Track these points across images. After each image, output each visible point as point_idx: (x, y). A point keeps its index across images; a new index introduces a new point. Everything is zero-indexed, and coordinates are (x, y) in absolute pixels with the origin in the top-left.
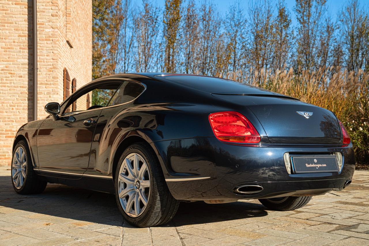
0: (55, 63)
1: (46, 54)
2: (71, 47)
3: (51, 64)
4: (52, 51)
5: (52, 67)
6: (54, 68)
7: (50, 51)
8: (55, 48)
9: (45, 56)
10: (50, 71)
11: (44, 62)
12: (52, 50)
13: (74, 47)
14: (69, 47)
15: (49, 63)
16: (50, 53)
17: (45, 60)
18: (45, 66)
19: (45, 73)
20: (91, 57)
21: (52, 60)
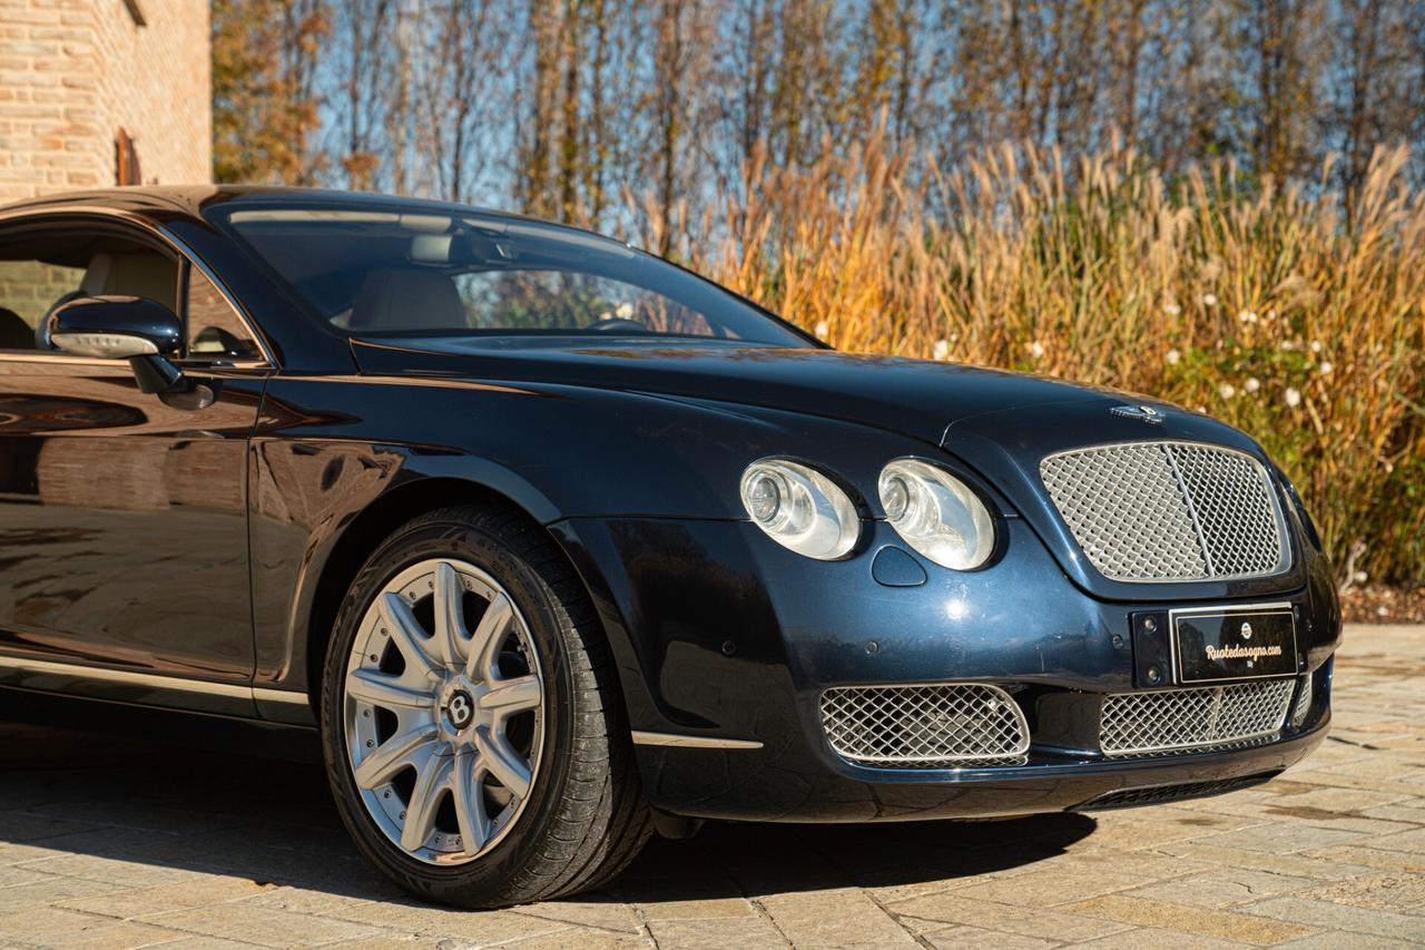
0: (81, 105)
1: (31, 61)
2: (139, 20)
3: (61, 108)
4: (60, 44)
5: (63, 123)
6: (76, 129)
7: (51, 43)
8: (78, 30)
9: (25, 66)
10: (57, 145)
11: (22, 97)
12: (60, 37)
13: (150, 21)
14: (129, 24)
15: (48, 107)
16: (53, 51)
17: (29, 90)
18: (30, 122)
19: (29, 155)
20: (205, 68)
21: (62, 91)
